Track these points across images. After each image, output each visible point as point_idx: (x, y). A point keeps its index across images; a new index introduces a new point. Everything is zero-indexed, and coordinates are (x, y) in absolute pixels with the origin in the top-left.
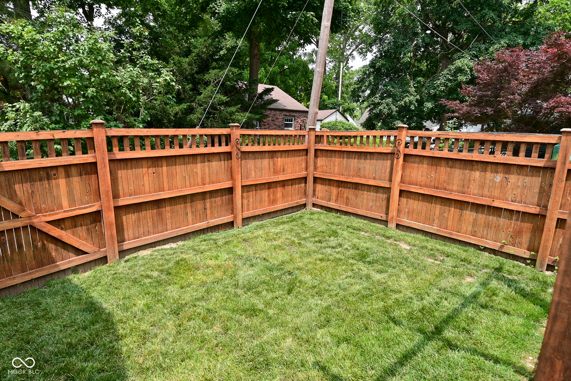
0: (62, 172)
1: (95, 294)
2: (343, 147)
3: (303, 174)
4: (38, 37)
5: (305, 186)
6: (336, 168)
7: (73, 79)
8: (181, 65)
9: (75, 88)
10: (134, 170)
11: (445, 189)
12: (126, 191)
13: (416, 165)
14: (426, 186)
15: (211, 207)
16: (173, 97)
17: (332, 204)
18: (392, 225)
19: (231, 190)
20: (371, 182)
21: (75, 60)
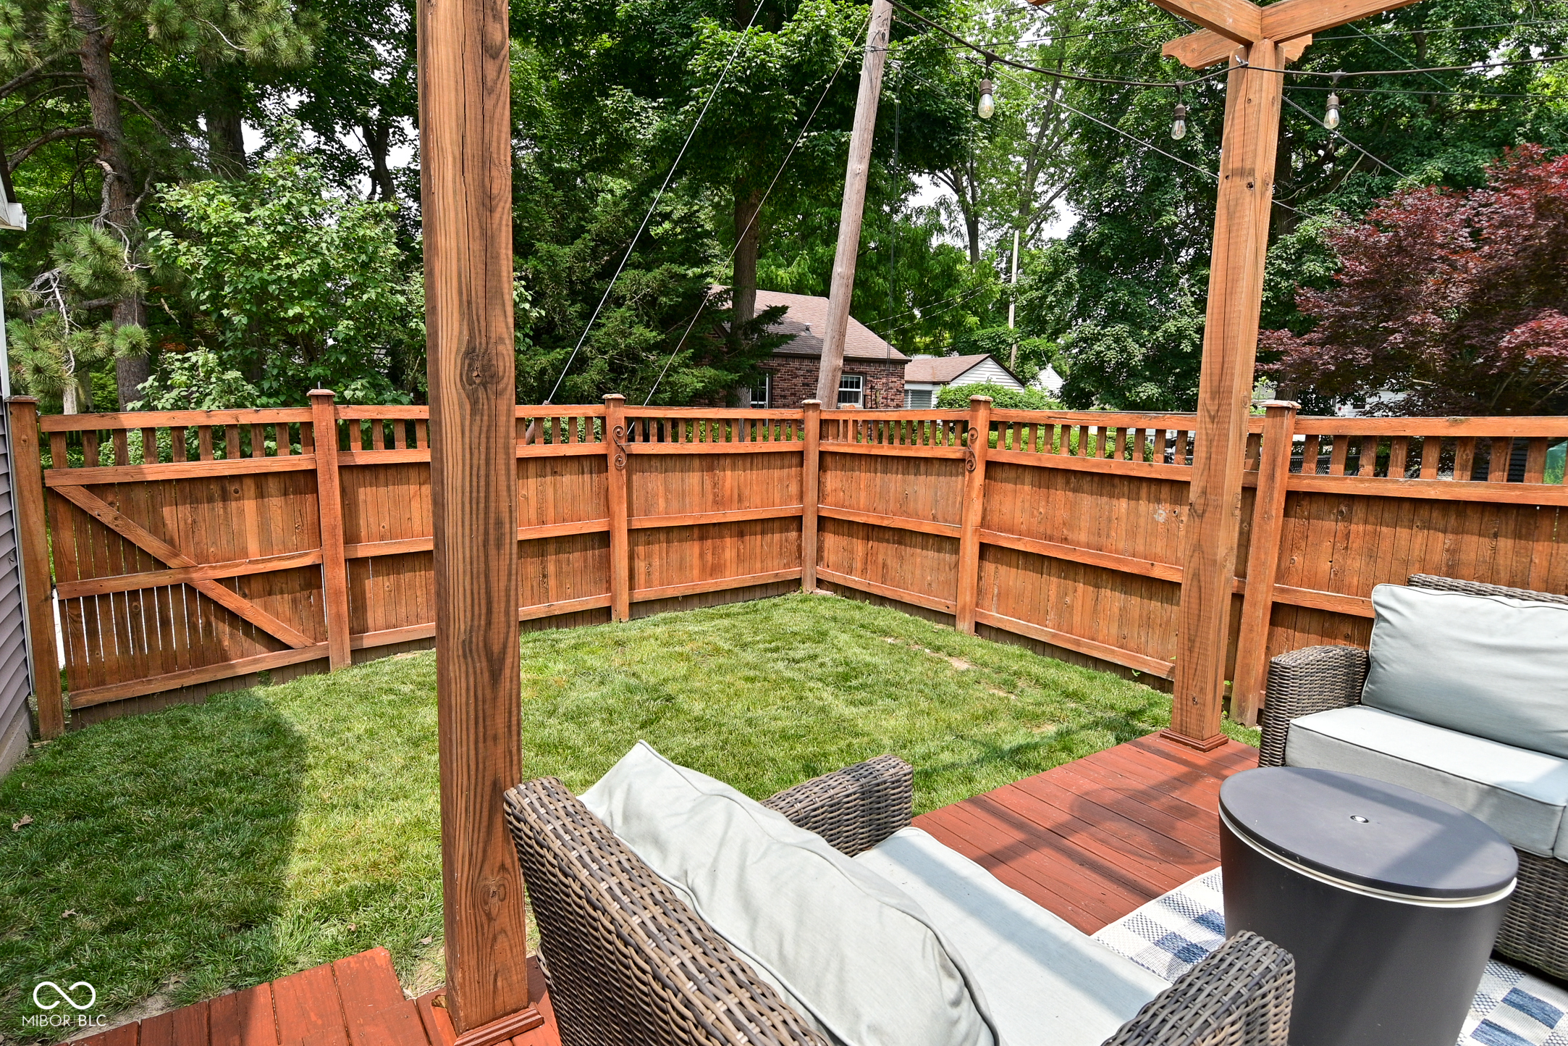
0: (250, 486)
1: (286, 713)
2: (872, 447)
3: (792, 509)
4: (239, 217)
5: (800, 536)
6: (863, 494)
7: (307, 303)
8: (554, 262)
9: (311, 321)
10: (391, 488)
11: (1065, 540)
12: (374, 528)
13: (1010, 486)
14: (1029, 534)
15: (559, 573)
16: (526, 335)
17: (855, 581)
18: (965, 625)
19: (604, 538)
20: (928, 527)
21: (313, 264)
